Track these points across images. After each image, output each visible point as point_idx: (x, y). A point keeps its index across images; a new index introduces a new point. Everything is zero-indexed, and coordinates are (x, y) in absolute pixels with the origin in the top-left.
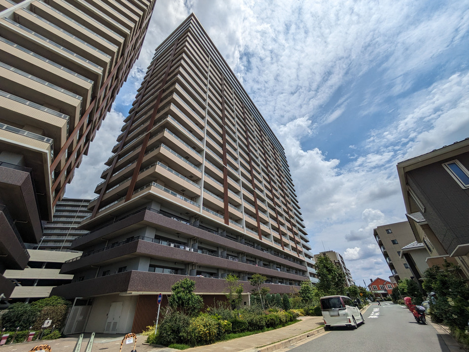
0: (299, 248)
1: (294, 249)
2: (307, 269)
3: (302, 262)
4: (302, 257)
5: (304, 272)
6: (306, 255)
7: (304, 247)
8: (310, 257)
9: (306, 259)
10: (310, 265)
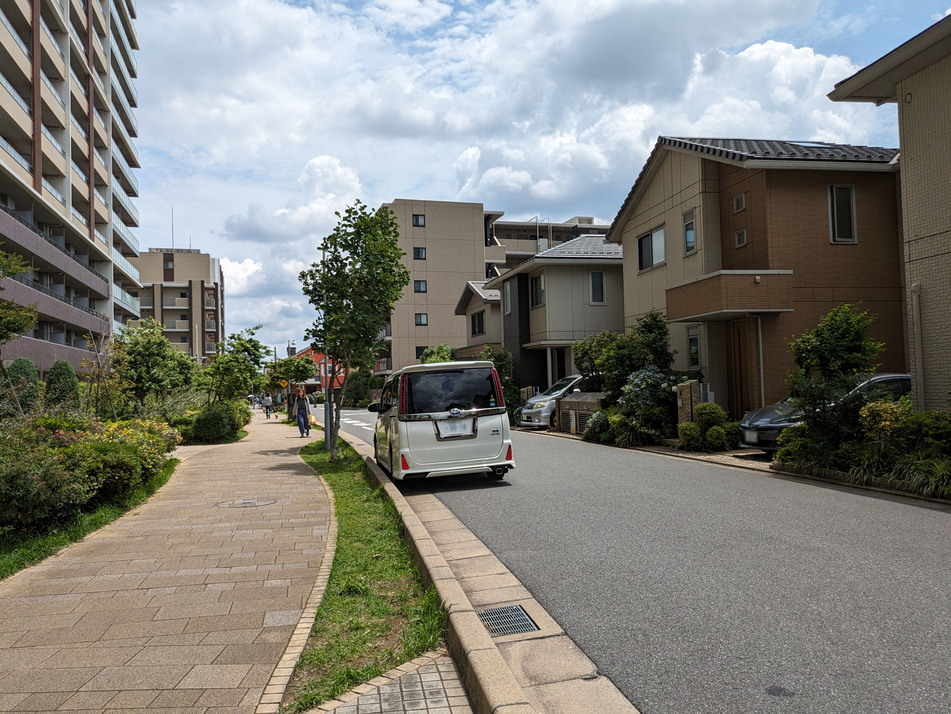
0: (100, 204)
1: (82, 205)
2: (108, 289)
3: (96, 260)
4: (101, 243)
5: (96, 298)
6: (119, 243)
7: (118, 208)
8: (127, 252)
9: (116, 258)
10: (121, 278)
